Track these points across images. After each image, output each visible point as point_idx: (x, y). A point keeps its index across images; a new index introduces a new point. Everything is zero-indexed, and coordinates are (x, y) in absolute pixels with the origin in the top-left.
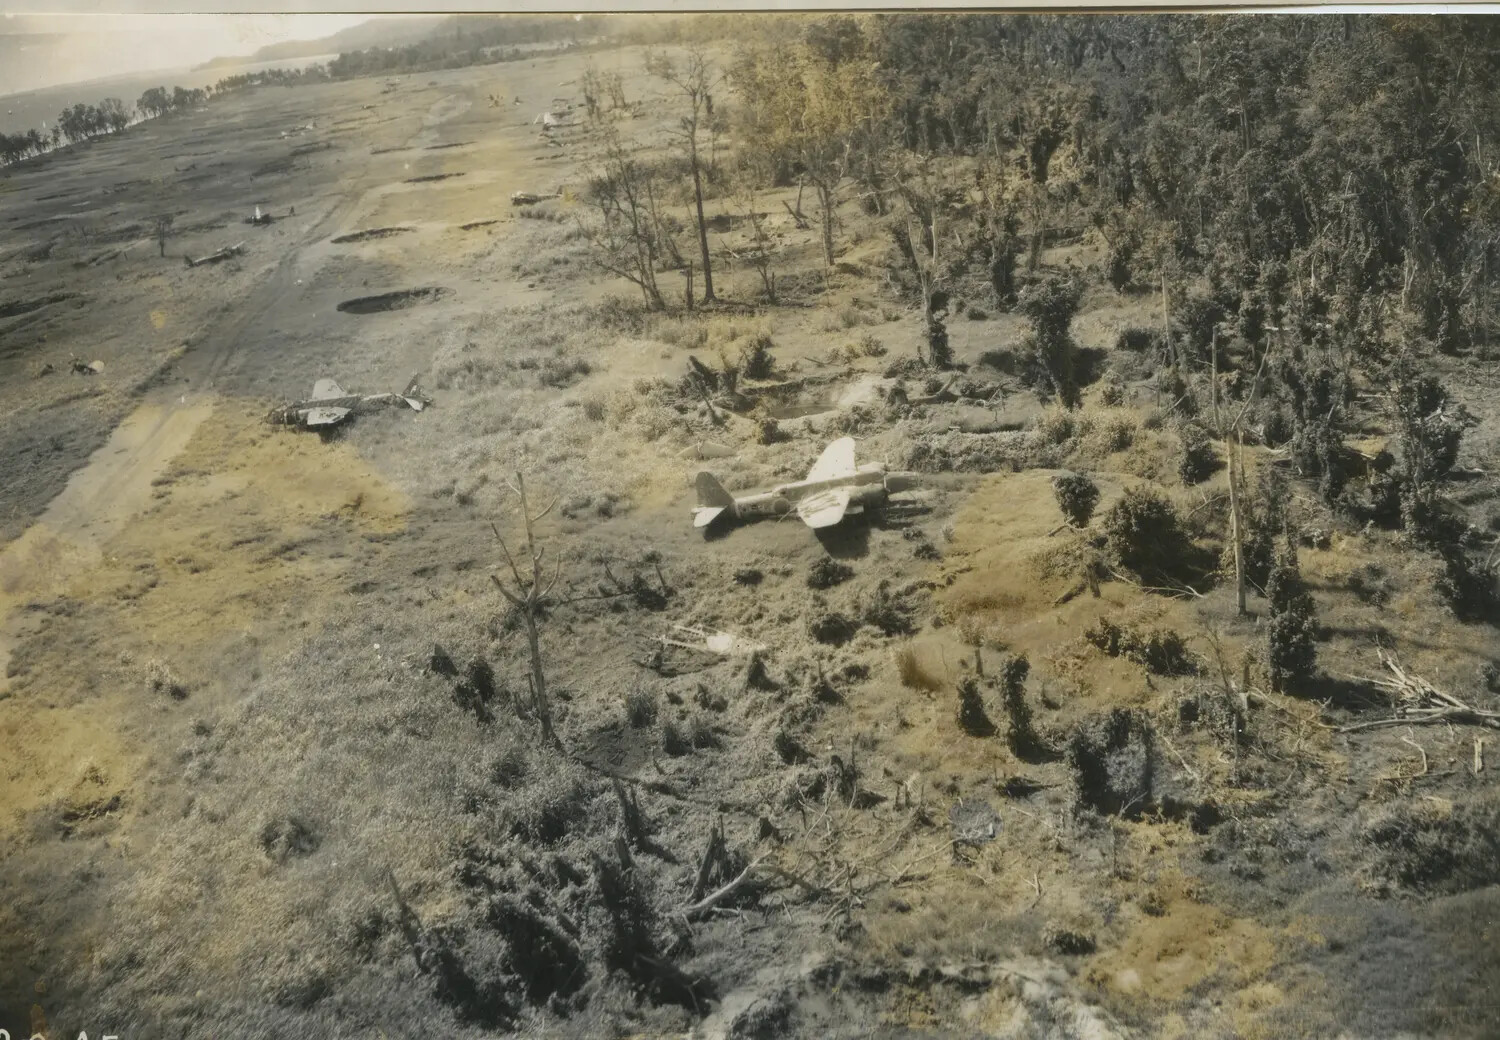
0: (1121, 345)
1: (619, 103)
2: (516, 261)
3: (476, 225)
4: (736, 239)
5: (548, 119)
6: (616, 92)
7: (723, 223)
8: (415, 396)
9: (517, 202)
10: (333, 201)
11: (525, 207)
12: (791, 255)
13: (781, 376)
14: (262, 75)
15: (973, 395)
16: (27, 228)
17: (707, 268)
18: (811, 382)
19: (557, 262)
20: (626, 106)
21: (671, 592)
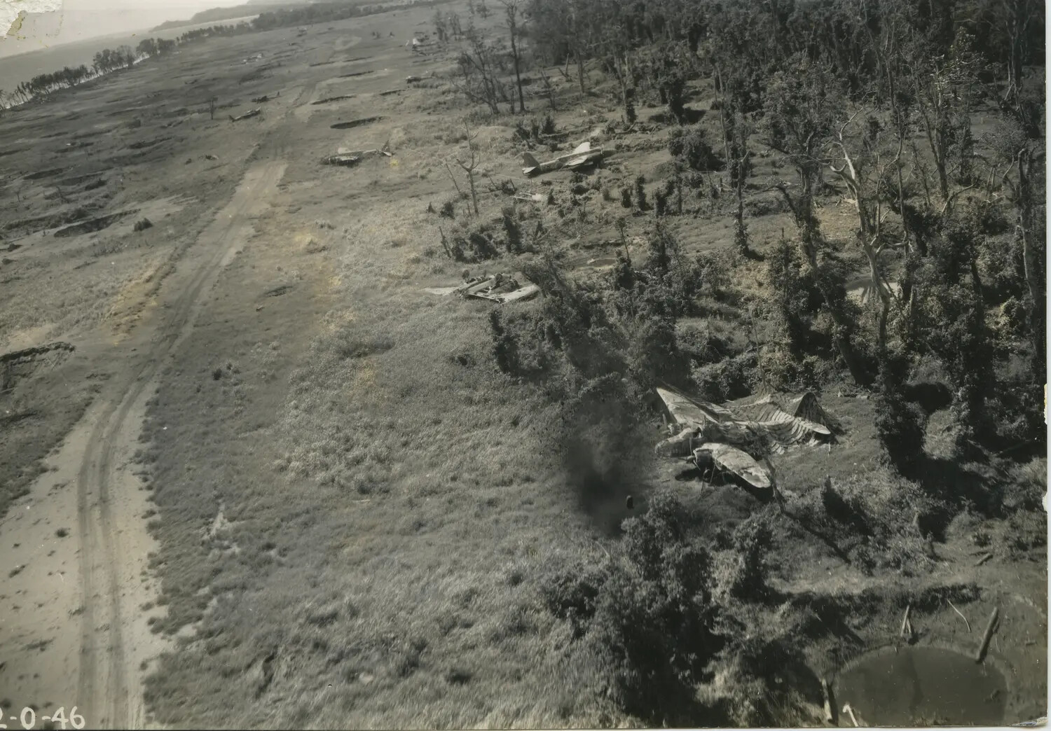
0: (712, 108)
1: (458, 32)
2: (418, 104)
3: (389, 93)
4: (534, 88)
5: (415, 42)
6: (455, 24)
7: (527, 82)
8: (388, 151)
9: (410, 81)
10: (300, 89)
11: (415, 83)
12: (563, 92)
13: (559, 132)
14: (210, 29)
15: (644, 130)
16: (114, 114)
17: (521, 99)
18: (572, 133)
19: (440, 103)
20: (462, 33)
21: (516, 189)
